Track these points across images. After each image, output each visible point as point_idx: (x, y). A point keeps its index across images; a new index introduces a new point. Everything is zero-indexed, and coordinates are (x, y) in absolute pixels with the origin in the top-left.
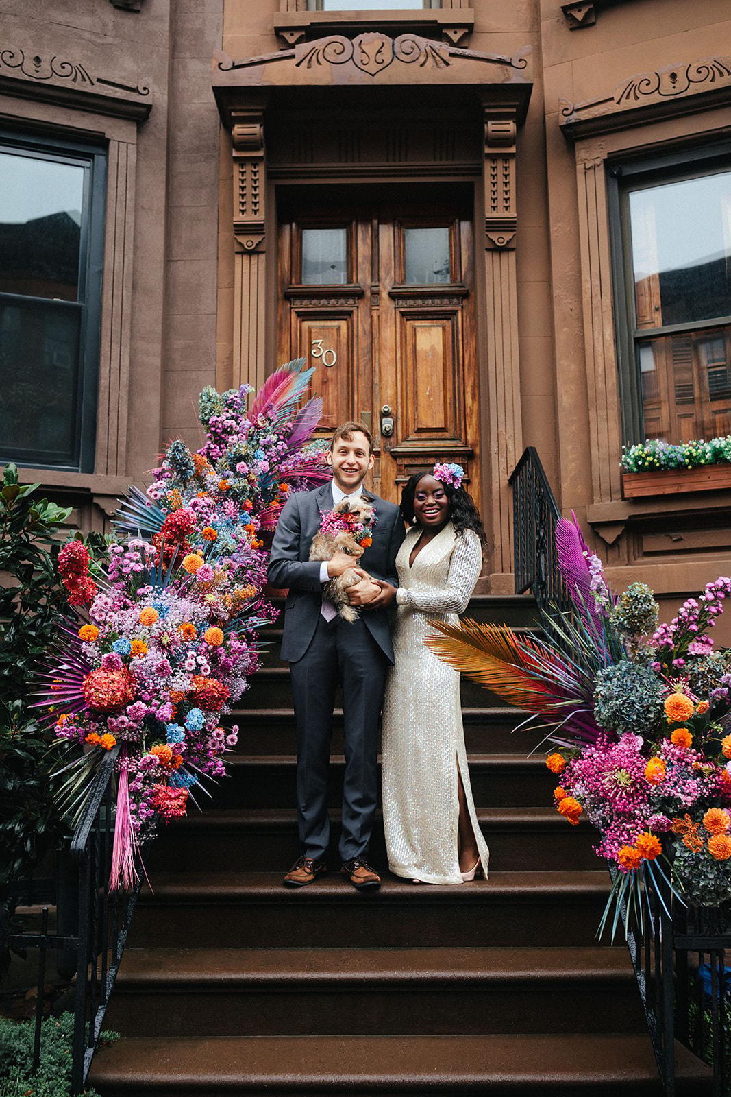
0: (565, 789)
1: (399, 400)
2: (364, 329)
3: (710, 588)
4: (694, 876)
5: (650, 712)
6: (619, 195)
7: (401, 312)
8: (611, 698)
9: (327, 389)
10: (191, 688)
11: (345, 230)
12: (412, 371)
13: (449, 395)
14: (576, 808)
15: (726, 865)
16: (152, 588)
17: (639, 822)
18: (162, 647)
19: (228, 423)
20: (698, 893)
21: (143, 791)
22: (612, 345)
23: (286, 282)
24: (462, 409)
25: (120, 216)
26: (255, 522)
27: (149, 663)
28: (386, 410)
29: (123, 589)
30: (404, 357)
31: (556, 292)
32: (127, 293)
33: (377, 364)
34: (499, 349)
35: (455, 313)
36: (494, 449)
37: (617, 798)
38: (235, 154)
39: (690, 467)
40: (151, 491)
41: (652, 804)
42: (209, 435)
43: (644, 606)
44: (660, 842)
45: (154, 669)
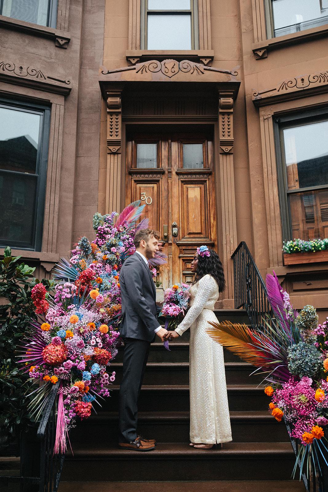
0: (274, 404)
1: (181, 220)
2: (165, 188)
5: (315, 367)
6: (279, 131)
7: (181, 181)
8: (296, 360)
9: (148, 214)
10: (94, 354)
11: (156, 144)
12: (186, 207)
13: (203, 218)
14: (281, 413)
16: (74, 305)
17: (312, 420)
18: (80, 334)
19: (106, 229)
21: (71, 404)
22: (277, 197)
23: (130, 167)
24: (209, 224)
25: (56, 136)
27: (74, 341)
28: (175, 224)
29: (62, 306)
30: (182, 201)
31: (252, 173)
32: (58, 170)
33: (171, 204)
34: (226, 197)
35: (205, 181)
36: (224, 242)
37: (301, 409)
38: (108, 110)
39: (314, 251)
40: (72, 260)
41: (318, 411)
42: (98, 234)
43: (312, 316)
44: (323, 431)
45: (76, 345)
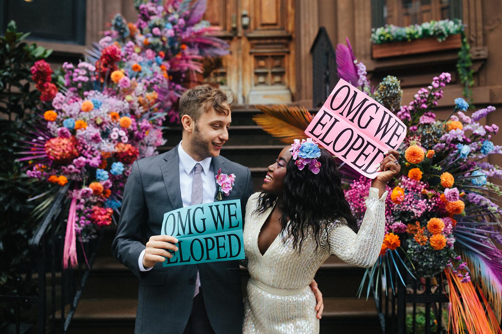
1: (252, 8)
3: (436, 80)
4: (420, 260)
10: (115, 150)
13: (279, 5)
15: (440, 253)
16: (94, 92)
18: (97, 125)
19: (151, 9)
20: (421, 270)
21: (84, 210)
24: (286, 13)
26: (167, 65)
27: (87, 134)
28: (245, 13)
29: (75, 92)
39: (409, 40)
41: (394, 216)
42: (140, 16)
43: (393, 91)
44: (399, 239)
45: (90, 138)
